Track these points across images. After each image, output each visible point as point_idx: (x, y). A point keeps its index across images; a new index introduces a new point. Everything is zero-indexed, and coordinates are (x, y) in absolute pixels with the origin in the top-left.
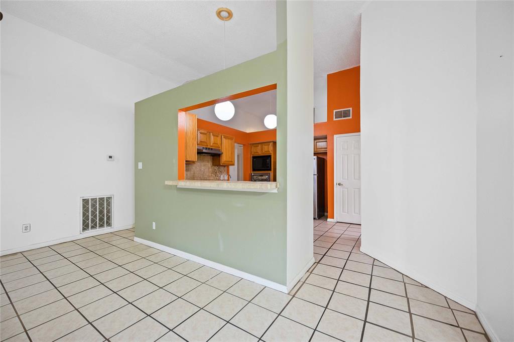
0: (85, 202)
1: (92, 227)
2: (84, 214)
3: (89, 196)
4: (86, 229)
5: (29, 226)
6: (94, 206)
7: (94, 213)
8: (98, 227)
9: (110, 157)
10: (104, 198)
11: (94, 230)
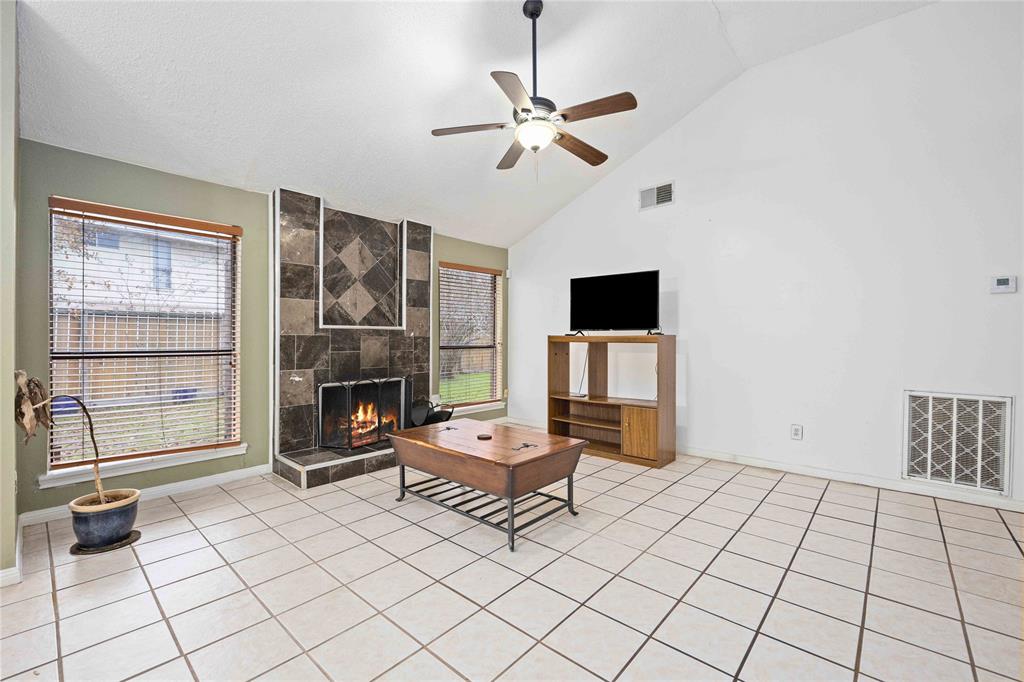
0: (918, 403)
1: (936, 474)
2: (915, 434)
3: (930, 389)
4: (918, 473)
5: (800, 428)
6: (942, 417)
7: (941, 437)
8: (953, 478)
9: (1003, 282)
10: (977, 402)
11: (939, 482)
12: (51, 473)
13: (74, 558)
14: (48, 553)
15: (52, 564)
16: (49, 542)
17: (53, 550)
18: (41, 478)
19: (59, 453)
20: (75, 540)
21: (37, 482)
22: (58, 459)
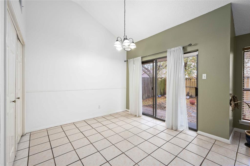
12: (242, 120)
13: (245, 146)
14: (239, 141)
15: (239, 144)
16: (240, 138)
17: (240, 141)
18: (240, 121)
19: (245, 116)
20: (246, 142)
21: (239, 121)
22: (245, 117)
